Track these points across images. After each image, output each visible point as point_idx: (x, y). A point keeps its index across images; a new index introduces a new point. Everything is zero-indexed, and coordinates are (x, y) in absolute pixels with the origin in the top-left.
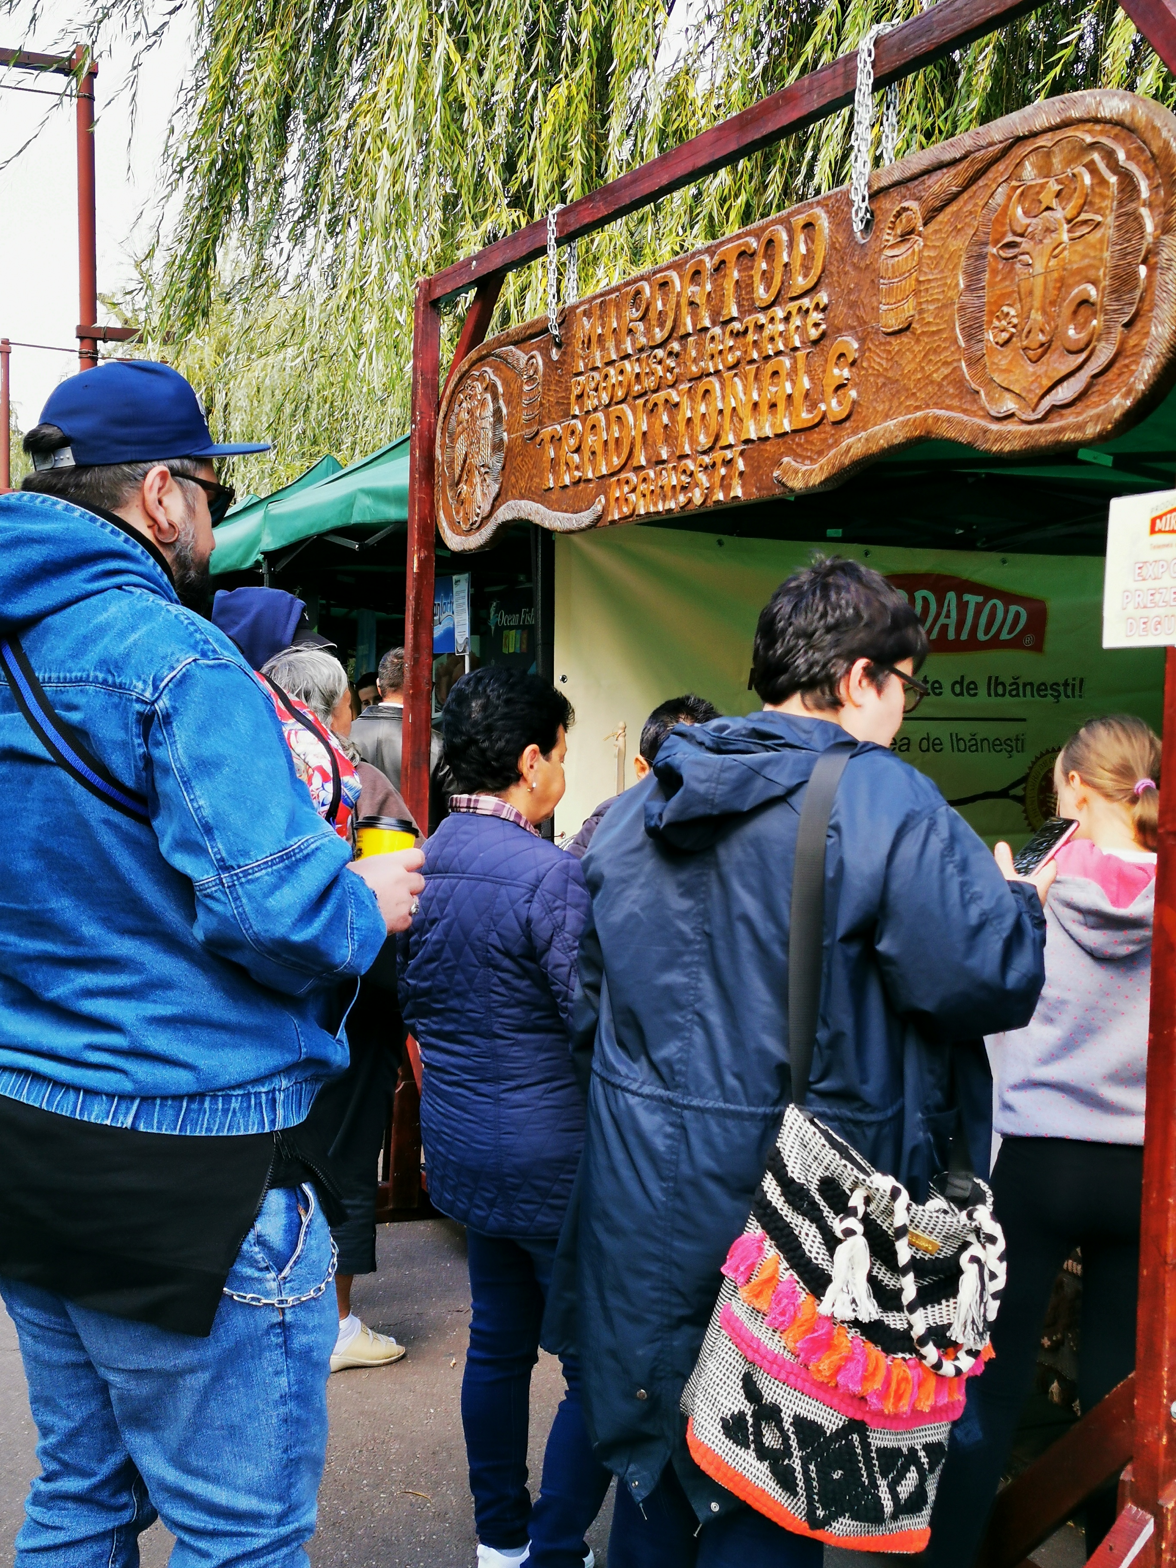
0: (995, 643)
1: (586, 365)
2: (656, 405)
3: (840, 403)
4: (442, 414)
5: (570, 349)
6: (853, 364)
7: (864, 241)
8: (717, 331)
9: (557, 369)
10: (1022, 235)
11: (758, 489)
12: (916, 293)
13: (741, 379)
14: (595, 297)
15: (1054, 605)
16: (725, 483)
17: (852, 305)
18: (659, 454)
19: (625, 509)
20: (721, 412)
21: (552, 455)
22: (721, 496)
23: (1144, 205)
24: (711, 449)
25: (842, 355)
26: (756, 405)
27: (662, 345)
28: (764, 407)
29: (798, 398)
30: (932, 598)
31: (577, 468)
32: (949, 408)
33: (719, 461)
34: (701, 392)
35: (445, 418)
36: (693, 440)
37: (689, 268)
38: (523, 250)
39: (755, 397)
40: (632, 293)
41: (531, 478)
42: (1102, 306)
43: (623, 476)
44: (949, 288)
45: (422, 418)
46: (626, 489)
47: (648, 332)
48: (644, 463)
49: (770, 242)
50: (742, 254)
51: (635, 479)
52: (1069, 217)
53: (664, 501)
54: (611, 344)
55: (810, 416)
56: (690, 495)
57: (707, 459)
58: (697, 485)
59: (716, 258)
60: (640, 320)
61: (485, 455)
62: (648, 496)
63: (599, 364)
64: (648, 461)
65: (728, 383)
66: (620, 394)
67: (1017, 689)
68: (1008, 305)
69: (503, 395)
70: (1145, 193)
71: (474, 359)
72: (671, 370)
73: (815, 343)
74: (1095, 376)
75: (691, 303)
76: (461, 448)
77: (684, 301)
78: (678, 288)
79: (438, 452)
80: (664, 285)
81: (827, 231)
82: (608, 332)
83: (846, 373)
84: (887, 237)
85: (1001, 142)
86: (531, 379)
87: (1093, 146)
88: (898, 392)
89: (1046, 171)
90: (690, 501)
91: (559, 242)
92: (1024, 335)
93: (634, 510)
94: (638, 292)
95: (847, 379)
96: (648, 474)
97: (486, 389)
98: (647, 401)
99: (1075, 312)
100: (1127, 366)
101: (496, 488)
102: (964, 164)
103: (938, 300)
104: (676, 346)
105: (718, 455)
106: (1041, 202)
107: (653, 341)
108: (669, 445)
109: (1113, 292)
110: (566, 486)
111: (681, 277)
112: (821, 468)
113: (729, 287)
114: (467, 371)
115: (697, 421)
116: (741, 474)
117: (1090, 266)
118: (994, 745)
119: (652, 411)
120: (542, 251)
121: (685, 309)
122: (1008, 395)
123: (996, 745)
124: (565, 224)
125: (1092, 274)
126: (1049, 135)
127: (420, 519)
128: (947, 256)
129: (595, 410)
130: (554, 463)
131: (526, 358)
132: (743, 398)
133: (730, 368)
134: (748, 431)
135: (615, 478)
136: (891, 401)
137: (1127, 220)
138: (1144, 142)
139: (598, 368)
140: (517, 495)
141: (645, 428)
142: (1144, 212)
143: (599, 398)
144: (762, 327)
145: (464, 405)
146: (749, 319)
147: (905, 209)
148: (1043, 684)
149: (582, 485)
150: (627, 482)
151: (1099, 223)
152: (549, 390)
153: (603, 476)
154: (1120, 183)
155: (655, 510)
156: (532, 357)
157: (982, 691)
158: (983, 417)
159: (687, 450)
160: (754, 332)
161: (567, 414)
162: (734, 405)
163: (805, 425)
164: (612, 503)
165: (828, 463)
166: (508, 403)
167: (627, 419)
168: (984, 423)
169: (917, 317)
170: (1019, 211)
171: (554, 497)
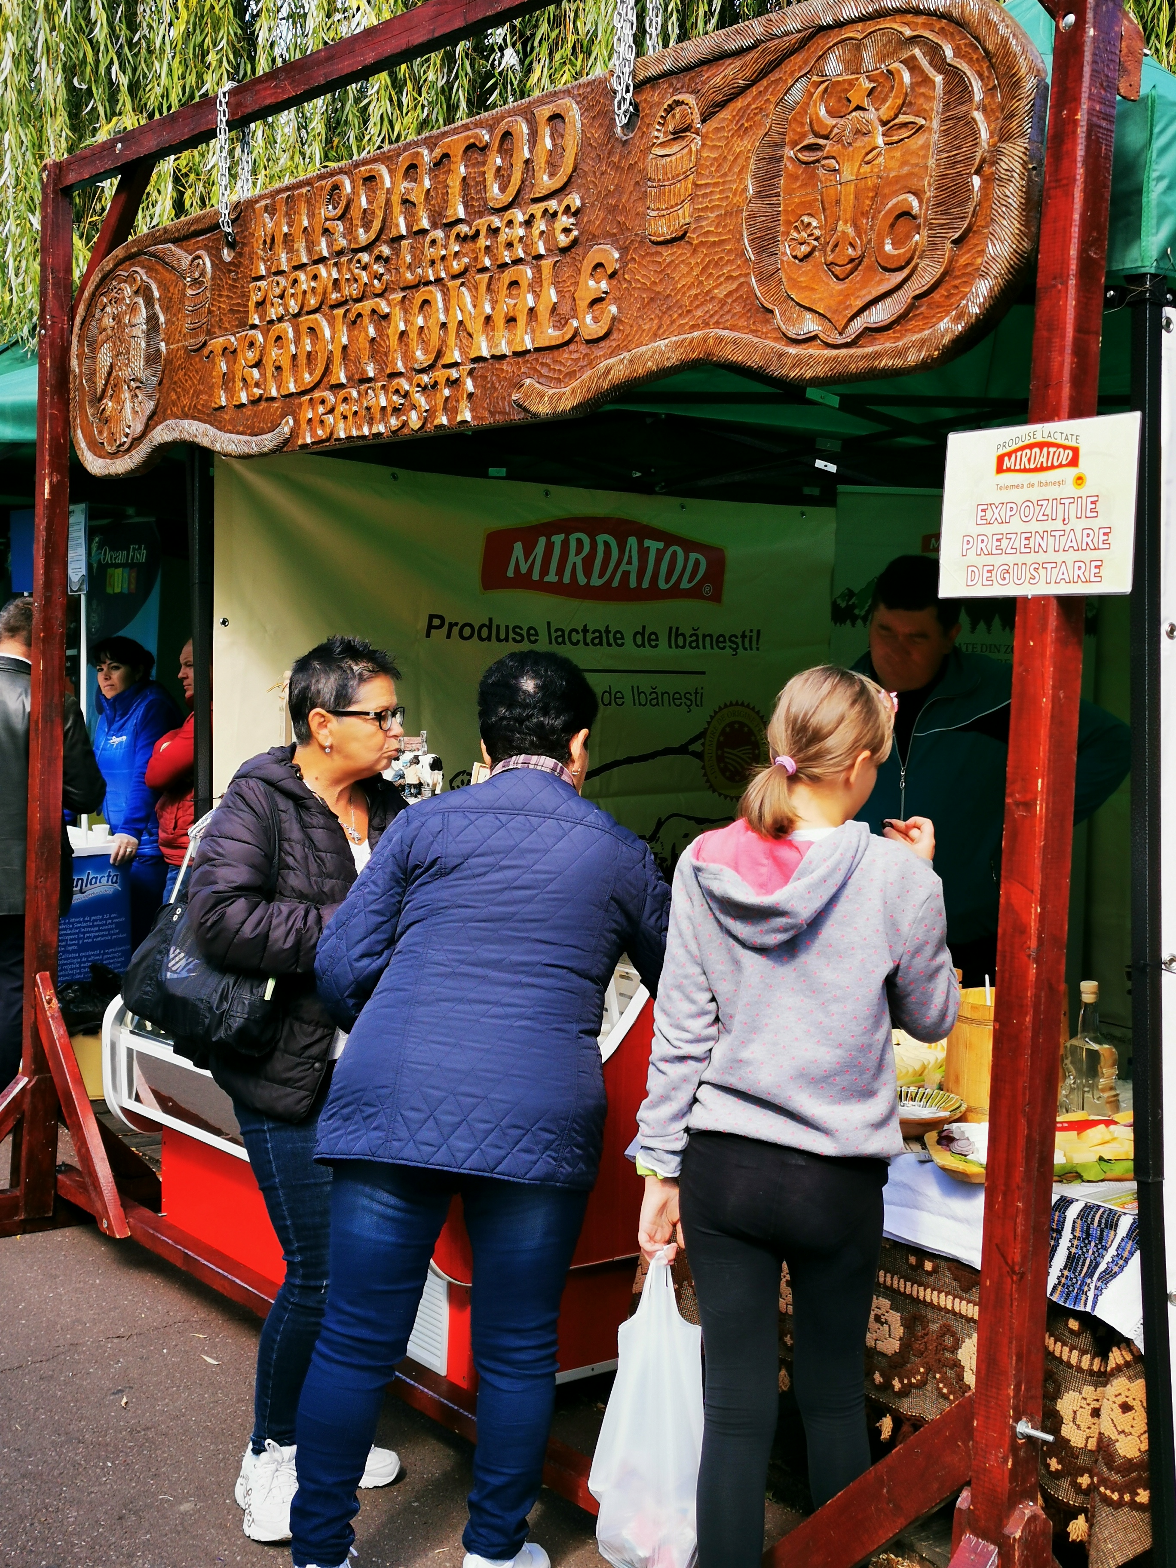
0: (675, 592)
1: (268, 269)
2: (359, 315)
3: (596, 320)
4: (78, 320)
5: (246, 249)
6: (612, 276)
7: (625, 138)
8: (439, 234)
9: (230, 271)
10: (826, 137)
11: (492, 414)
12: (693, 198)
13: (469, 289)
14: (279, 191)
15: (732, 554)
16: (450, 407)
17: (612, 210)
18: (364, 371)
19: (320, 432)
20: (444, 325)
21: (224, 368)
22: (444, 420)
23: (977, 109)
24: (432, 367)
25: (600, 265)
26: (488, 319)
27: (368, 248)
28: (499, 321)
29: (543, 312)
30: (613, 543)
31: (257, 385)
32: (732, 328)
33: (442, 381)
34: (418, 302)
35: (82, 323)
36: (407, 356)
37: (403, 161)
38: (186, 133)
39: (488, 310)
40: (328, 187)
41: (198, 394)
42: (926, 220)
43: (317, 394)
44: (735, 195)
45: (53, 322)
46: (321, 409)
47: (350, 232)
48: (344, 380)
49: (507, 135)
50: (471, 147)
51: (333, 399)
52: (884, 118)
53: (371, 425)
54: (301, 246)
55: (557, 333)
56: (405, 418)
57: (425, 379)
58: (414, 407)
59: (438, 152)
60: (338, 219)
61: (138, 366)
62: (350, 418)
63: (284, 267)
64: (349, 379)
65: (453, 293)
66: (312, 302)
67: (697, 641)
68: (808, 214)
69: (159, 300)
70: (978, 95)
71: (121, 257)
72: (379, 277)
73: (564, 251)
74: (917, 298)
75: (405, 201)
76: (105, 358)
77: (396, 199)
78: (388, 184)
79: (74, 363)
80: (370, 179)
81: (579, 125)
82: (297, 232)
83: (604, 285)
84: (656, 134)
85: (799, 31)
86: (196, 282)
87: (913, 40)
88: (669, 308)
89: (854, 65)
90: (405, 424)
91: (231, 125)
92: (829, 249)
93: (332, 433)
94: (336, 187)
95: (605, 293)
96: (350, 393)
97: (136, 293)
98: (347, 311)
99: (892, 226)
100: (956, 287)
101: (150, 405)
102: (753, 54)
103: (719, 206)
104: (386, 250)
105: (440, 375)
106: (850, 101)
107: (357, 243)
108: (376, 362)
109: (938, 205)
110: (242, 405)
111: (391, 171)
112: (573, 391)
113: (455, 184)
114: (112, 271)
115: (413, 335)
116: (470, 395)
117: (910, 174)
118: (674, 699)
119: (354, 322)
120: (212, 134)
121: (397, 208)
122: (808, 316)
123: (675, 698)
124: (239, 105)
125: (914, 183)
126: (859, 27)
127: (51, 439)
128: (731, 158)
129: (280, 319)
130: (227, 380)
131: (190, 258)
132: (472, 310)
133: (454, 277)
134: (480, 349)
135: (307, 397)
136: (660, 318)
137: (956, 124)
138: (977, 38)
139: (284, 272)
140: (179, 413)
141: (345, 340)
142: (978, 116)
143: (286, 307)
144: (497, 230)
145: (108, 309)
146: (481, 223)
147: (678, 103)
148: (721, 636)
149: (263, 405)
150: (323, 402)
151: (922, 126)
152: (220, 296)
153: (292, 394)
154: (946, 83)
155: (360, 433)
156: (198, 257)
157: (663, 642)
158: (776, 339)
159: (400, 366)
160: (487, 237)
161: (244, 324)
162: (460, 318)
163: (553, 343)
164: (304, 425)
165: (581, 386)
166: (166, 309)
167: (322, 331)
168: (780, 346)
169: (693, 226)
170: (822, 112)
171: (227, 417)
